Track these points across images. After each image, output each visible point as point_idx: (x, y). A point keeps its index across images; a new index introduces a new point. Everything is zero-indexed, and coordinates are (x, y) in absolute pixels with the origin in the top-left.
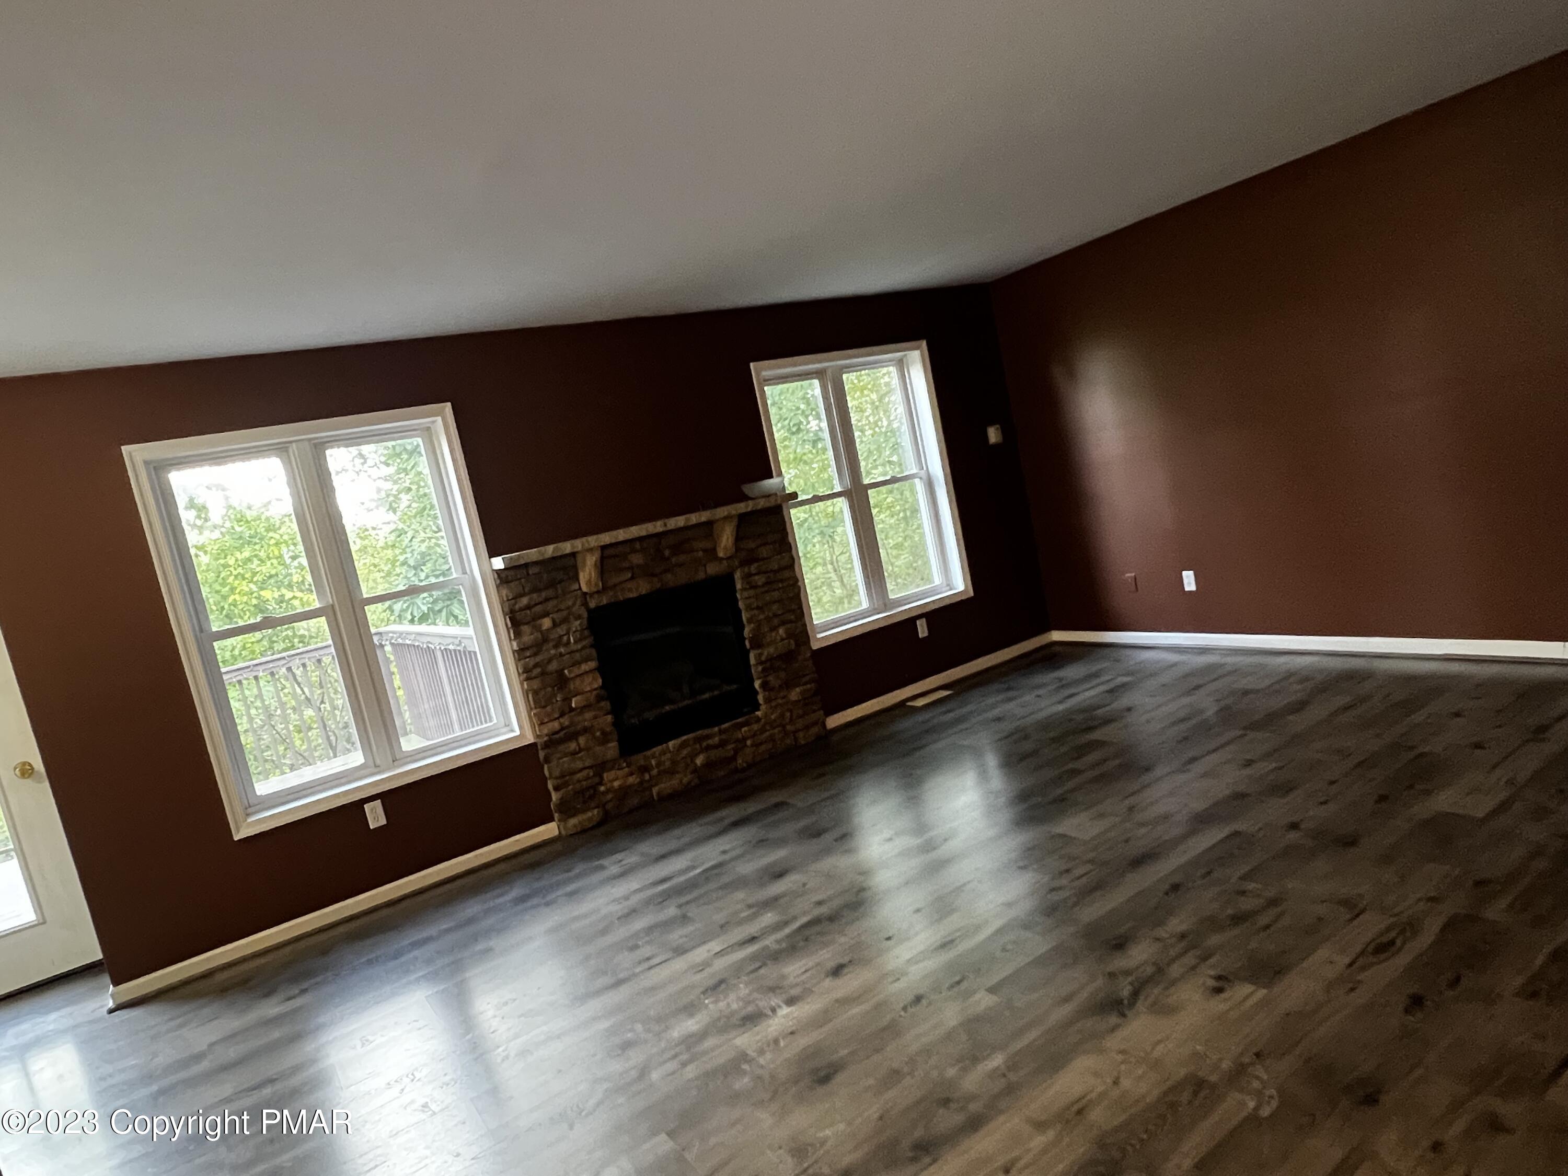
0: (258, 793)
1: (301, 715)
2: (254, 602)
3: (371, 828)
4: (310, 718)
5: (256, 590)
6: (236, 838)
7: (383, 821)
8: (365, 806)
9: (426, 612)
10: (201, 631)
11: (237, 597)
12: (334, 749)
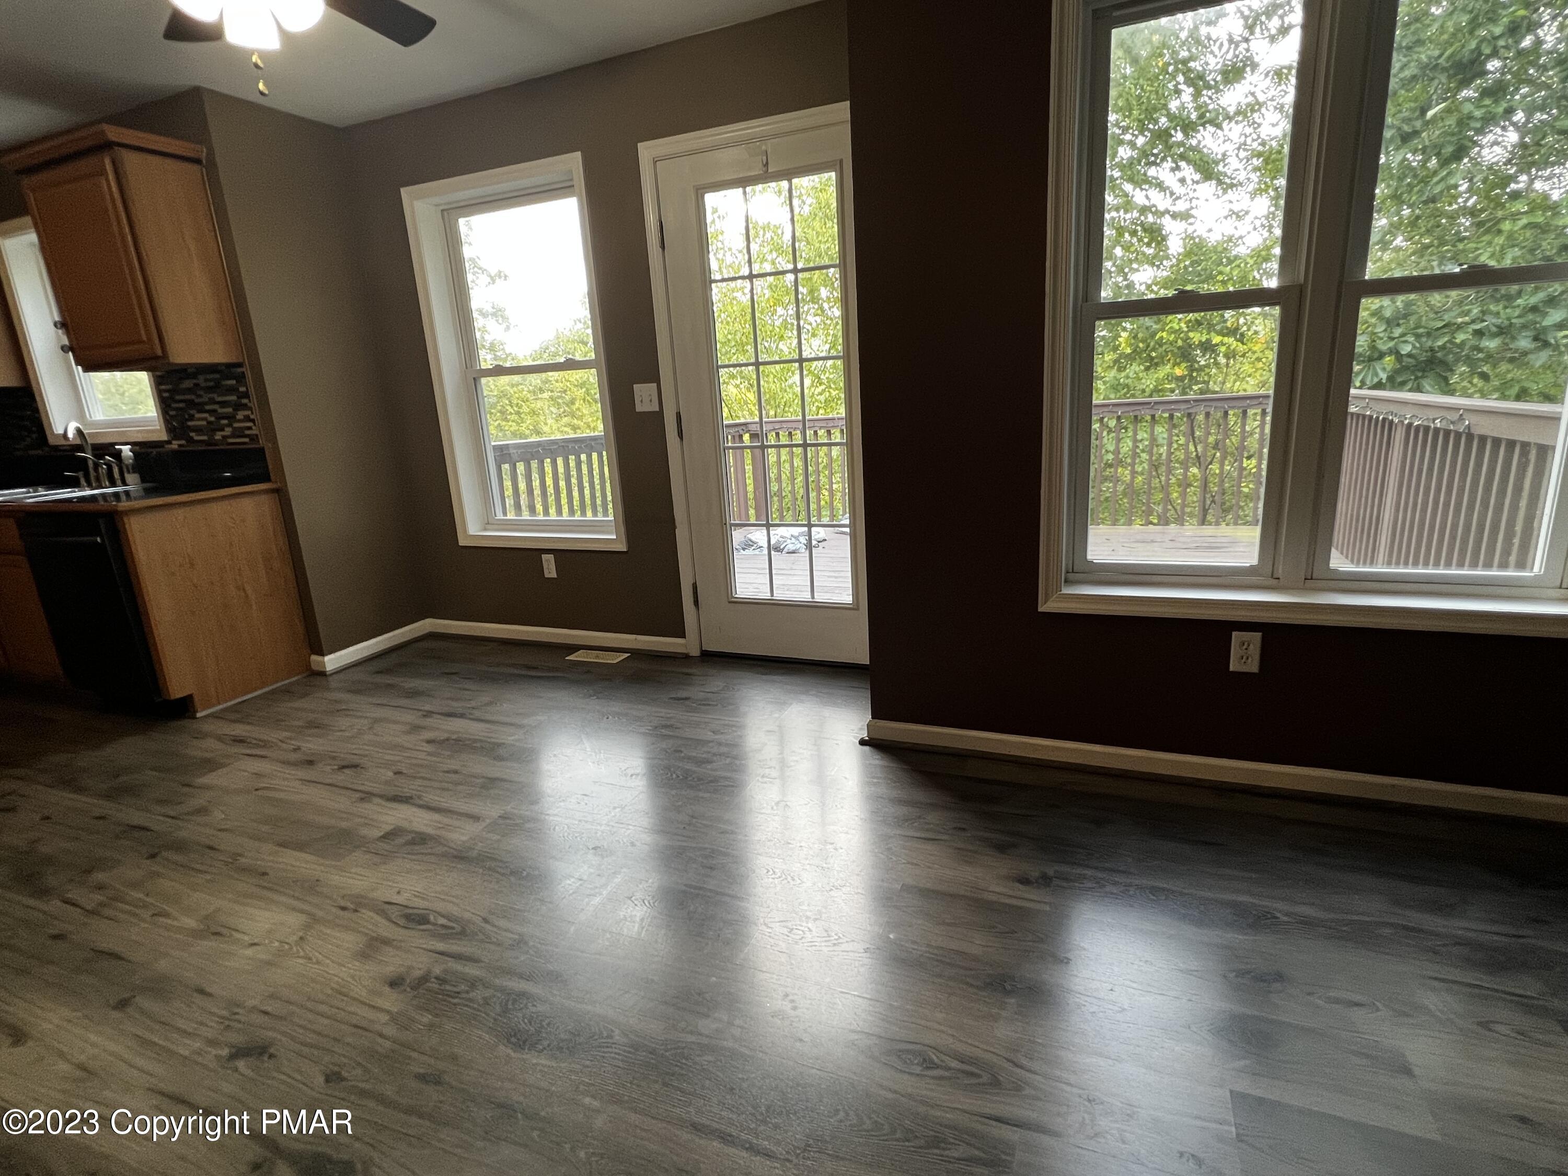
0: (1089, 557)
1: (1187, 469)
2: (1180, 343)
3: (1232, 668)
4: (1194, 475)
5: (1186, 329)
6: (1039, 610)
7: (1253, 666)
8: (1234, 633)
9: (1384, 381)
10: (1086, 299)
11: (1164, 334)
12: (1205, 511)
